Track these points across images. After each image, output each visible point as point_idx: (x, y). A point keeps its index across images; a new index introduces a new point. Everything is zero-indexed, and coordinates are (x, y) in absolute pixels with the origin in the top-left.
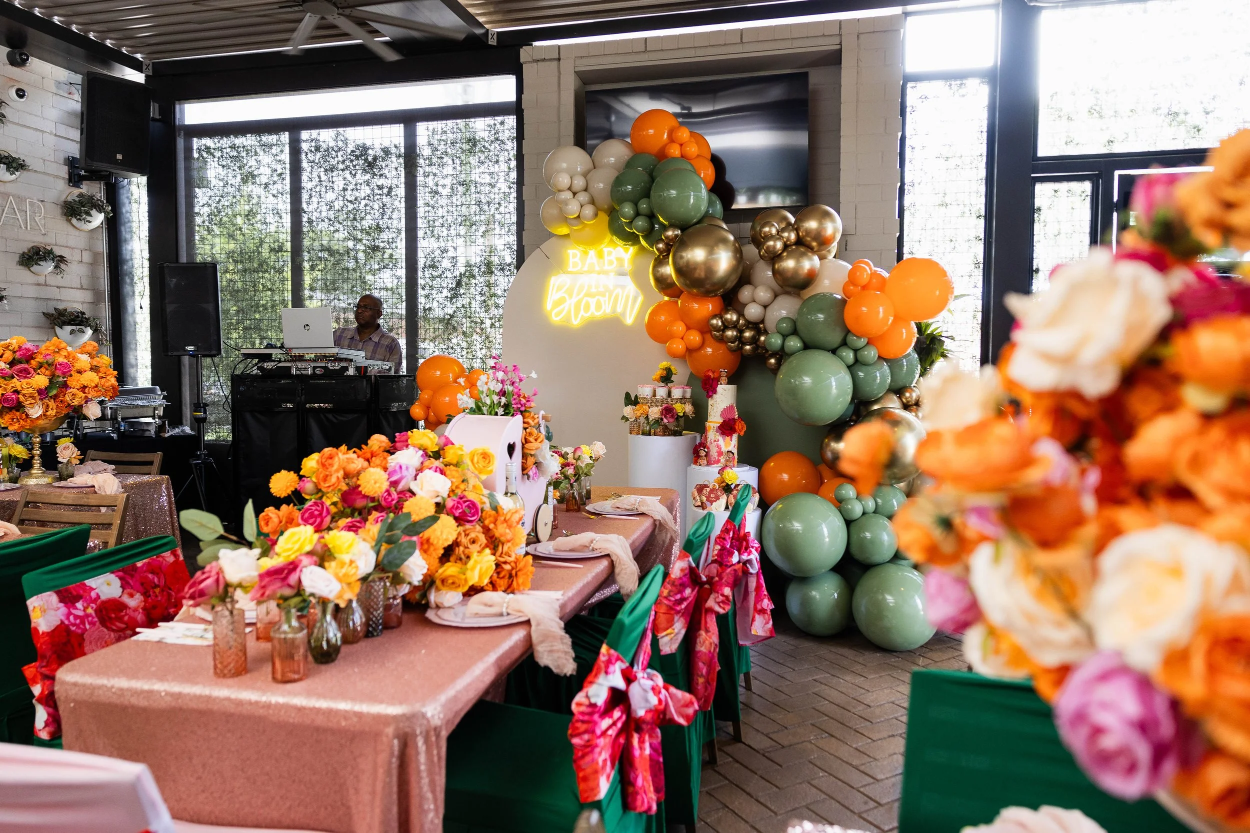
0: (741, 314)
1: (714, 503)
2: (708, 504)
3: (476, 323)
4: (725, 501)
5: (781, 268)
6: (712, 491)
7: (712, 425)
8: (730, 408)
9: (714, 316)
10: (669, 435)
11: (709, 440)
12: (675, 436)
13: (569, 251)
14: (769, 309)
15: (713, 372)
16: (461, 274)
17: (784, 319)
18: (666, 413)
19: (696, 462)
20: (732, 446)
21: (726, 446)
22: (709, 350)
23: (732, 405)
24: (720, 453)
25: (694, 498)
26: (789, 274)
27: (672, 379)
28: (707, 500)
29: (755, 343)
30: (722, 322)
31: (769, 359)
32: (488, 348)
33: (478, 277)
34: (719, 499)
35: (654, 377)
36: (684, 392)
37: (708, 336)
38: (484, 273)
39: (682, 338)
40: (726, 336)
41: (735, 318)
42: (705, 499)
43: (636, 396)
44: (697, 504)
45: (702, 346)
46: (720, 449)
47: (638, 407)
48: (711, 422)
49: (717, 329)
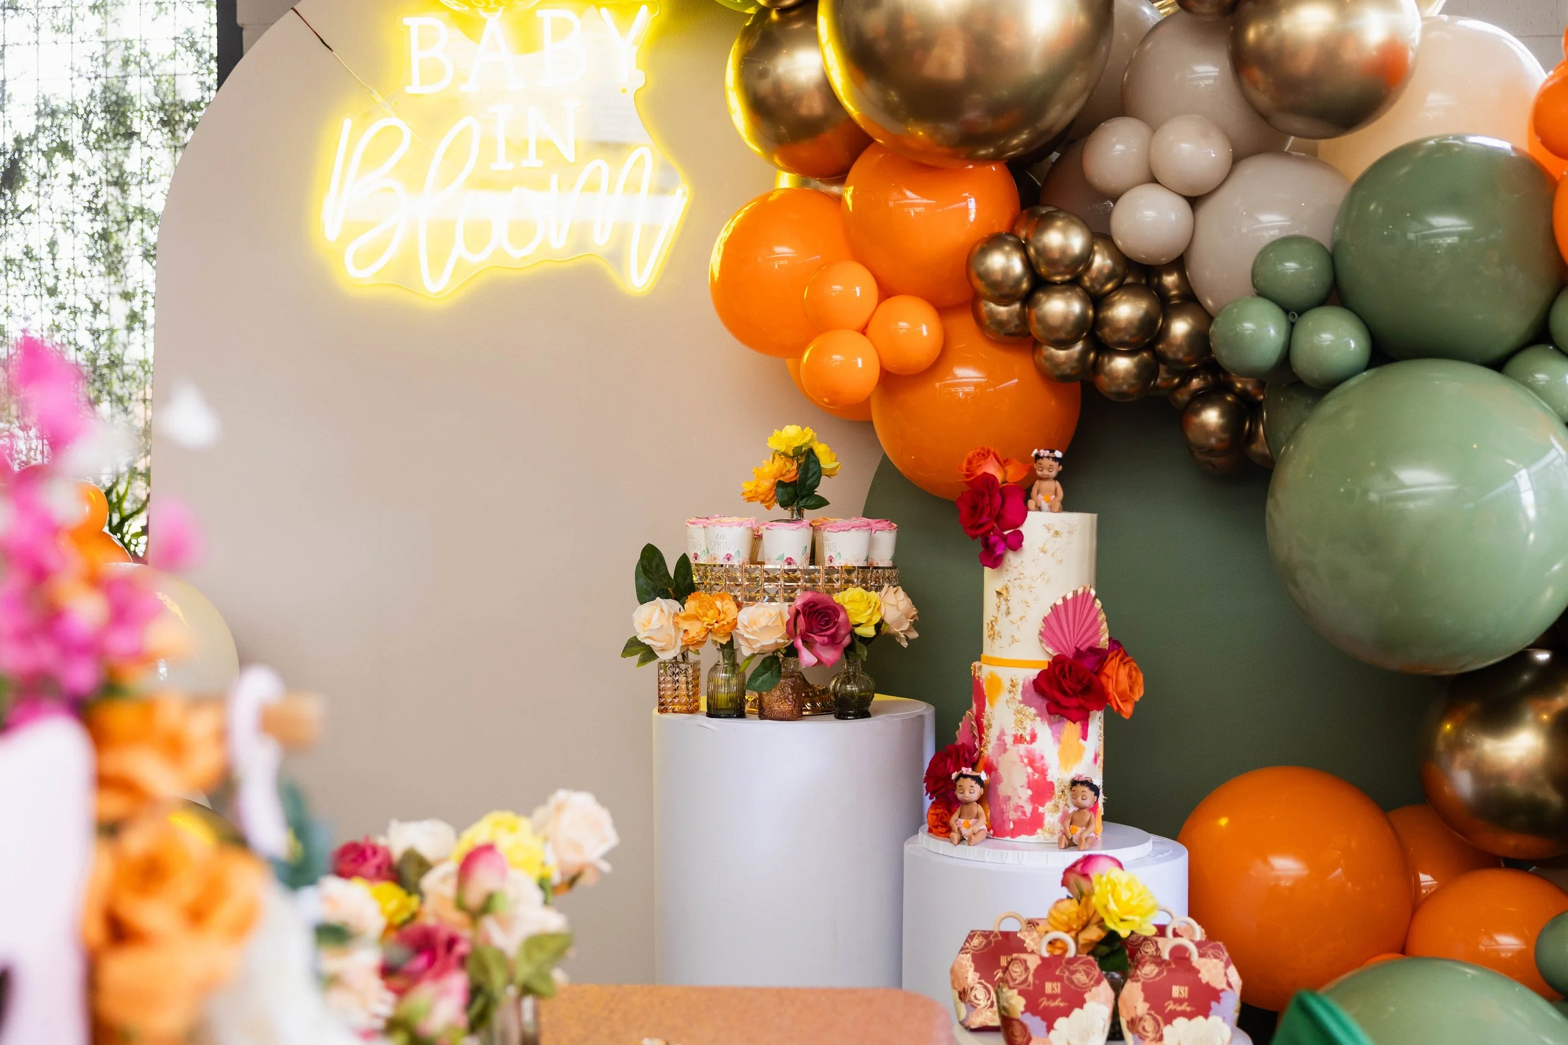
0: (1100, 234)
1: (1061, 1023)
2: (1035, 1024)
3: (75, 312)
4: (1106, 1012)
5: (1270, 43)
6: (1049, 967)
7: (1005, 674)
8: (1075, 606)
9: (994, 241)
10: (816, 712)
11: (992, 735)
12: (842, 716)
13: (407, 21)
14: (1208, 210)
15: (1003, 463)
16: (18, 141)
17: (1285, 243)
18: (809, 629)
19: (942, 828)
20: (1089, 756)
21: (1066, 759)
22: (967, 375)
23: (1086, 595)
24: (1042, 790)
25: (963, 995)
26: (1304, 64)
27: (820, 491)
28: (1032, 1007)
29: (1150, 347)
30: (1028, 263)
31: (1197, 412)
32: (120, 400)
33: (81, 152)
34: (1080, 1003)
35: (748, 486)
36: (871, 544)
37: (964, 324)
38: (102, 135)
39: (863, 331)
40: (1042, 320)
41: (1076, 242)
42: (1018, 1004)
43: (684, 562)
44: (977, 1021)
45: (938, 364)
46: (1043, 772)
47: (691, 604)
48: (992, 661)
49: (1003, 292)
